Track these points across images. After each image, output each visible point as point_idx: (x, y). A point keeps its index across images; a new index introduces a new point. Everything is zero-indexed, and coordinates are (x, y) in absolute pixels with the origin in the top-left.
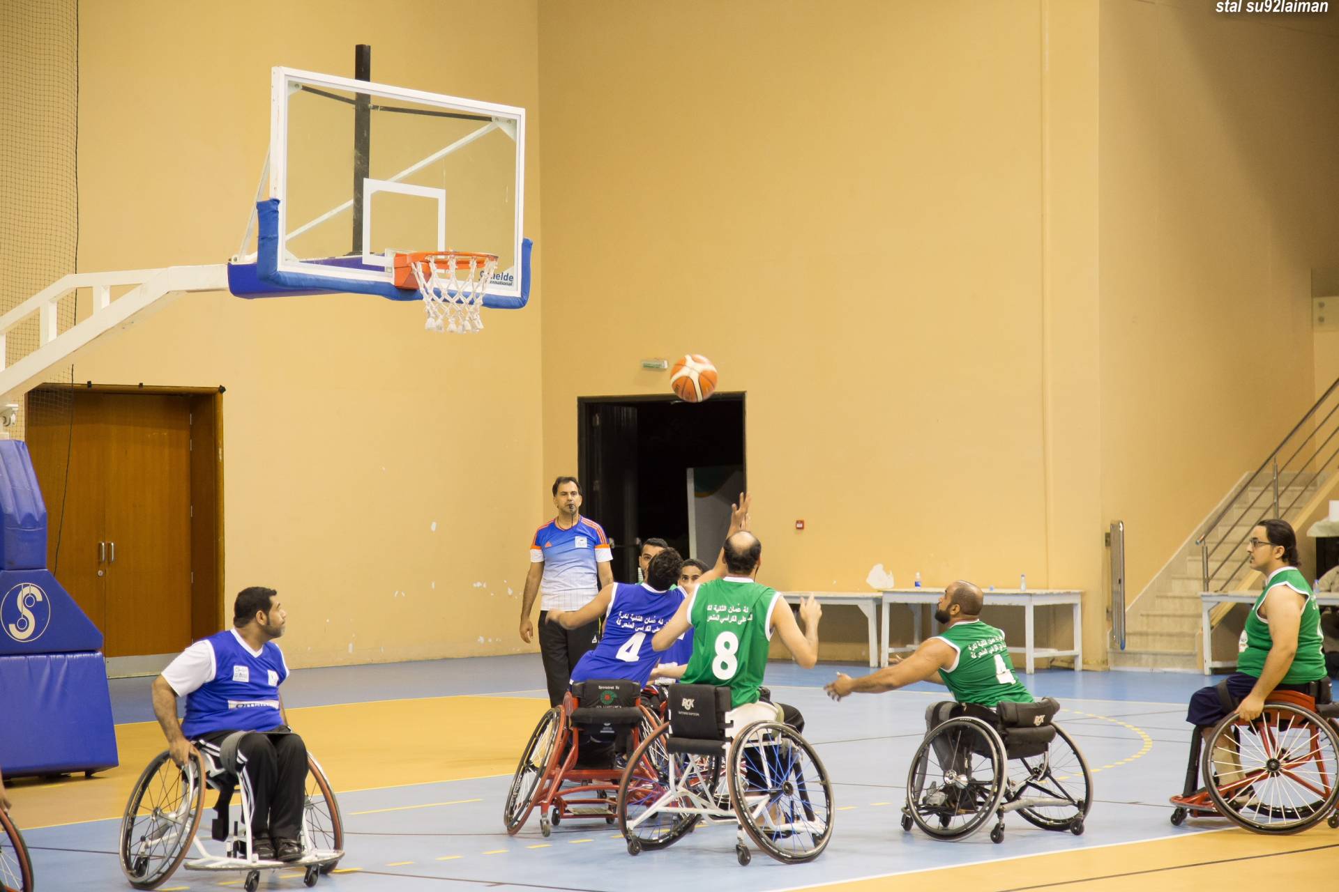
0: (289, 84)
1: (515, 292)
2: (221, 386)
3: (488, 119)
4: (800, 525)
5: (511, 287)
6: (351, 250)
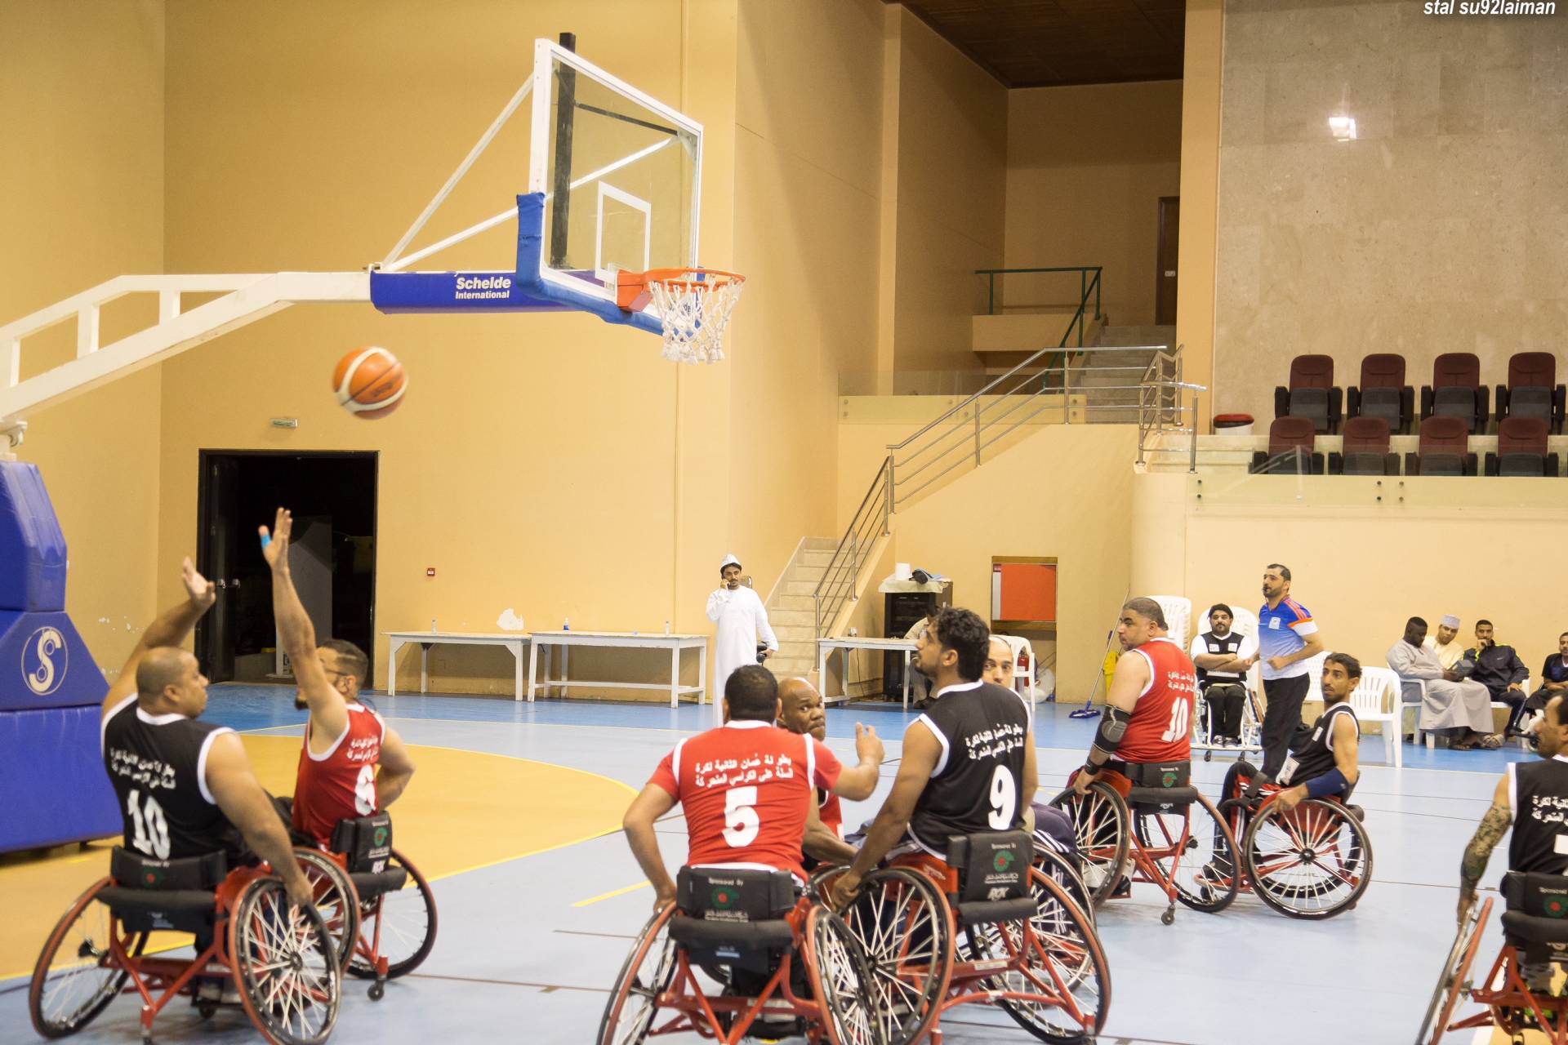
3: (674, 131)
4: (431, 572)
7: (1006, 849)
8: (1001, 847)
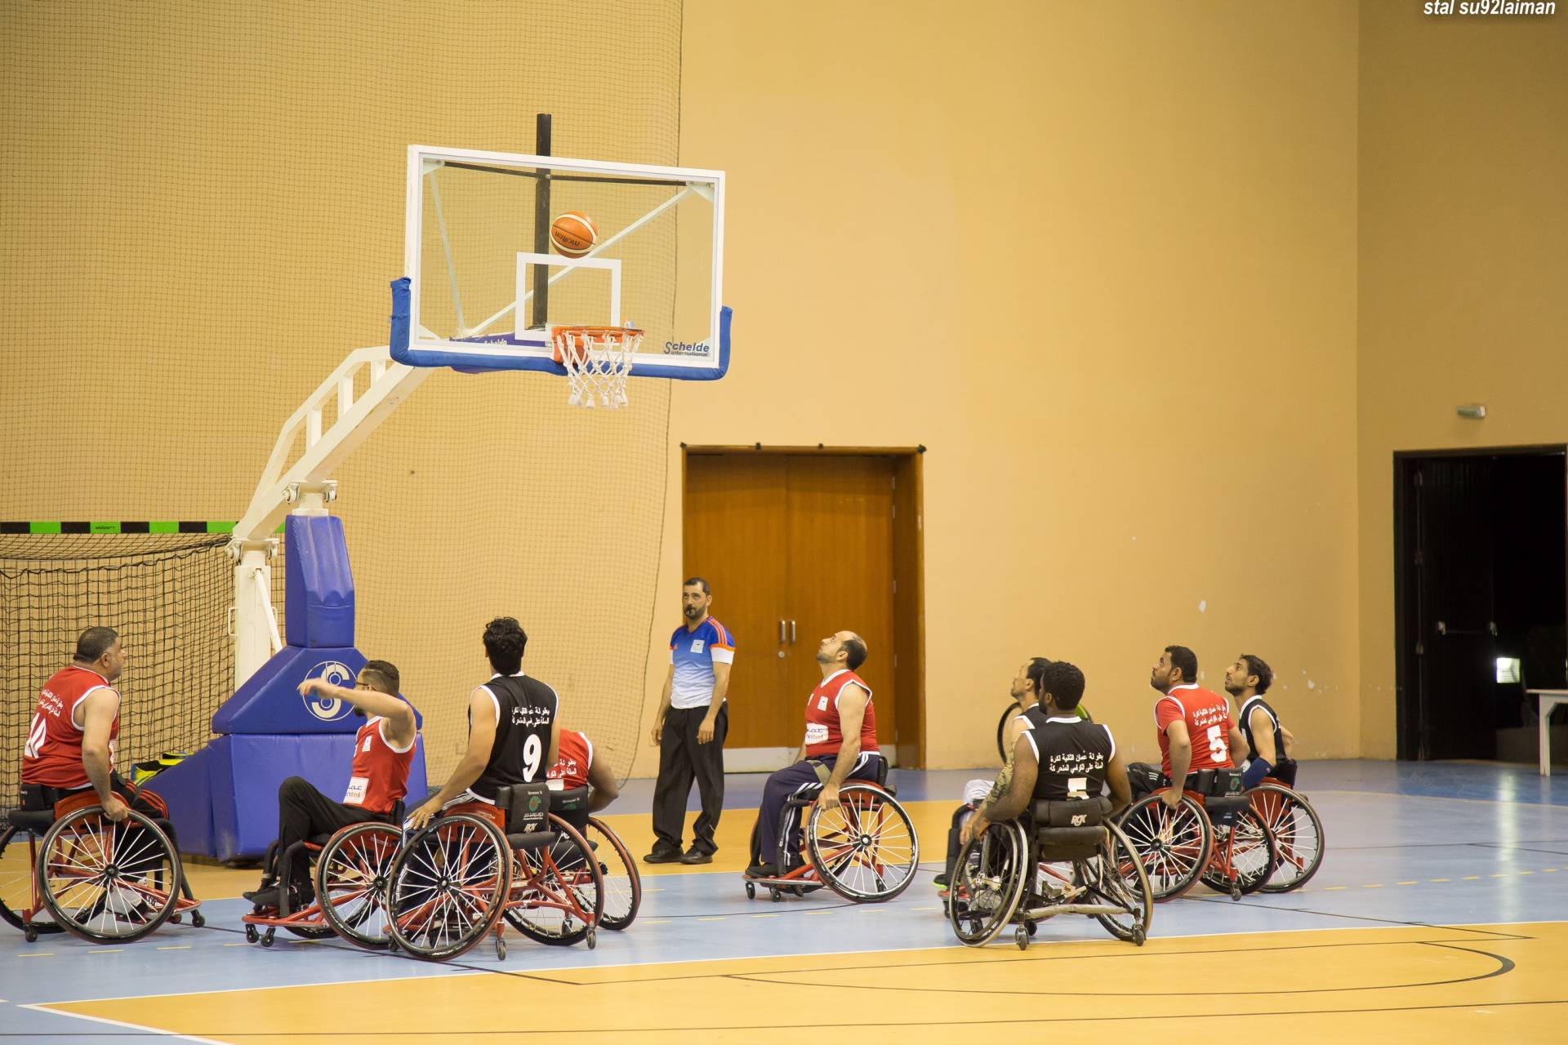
0: (424, 162)
1: (712, 362)
2: (920, 446)
3: (683, 184)
5: (706, 357)
6: (531, 324)
7: (536, 795)
8: (534, 793)
